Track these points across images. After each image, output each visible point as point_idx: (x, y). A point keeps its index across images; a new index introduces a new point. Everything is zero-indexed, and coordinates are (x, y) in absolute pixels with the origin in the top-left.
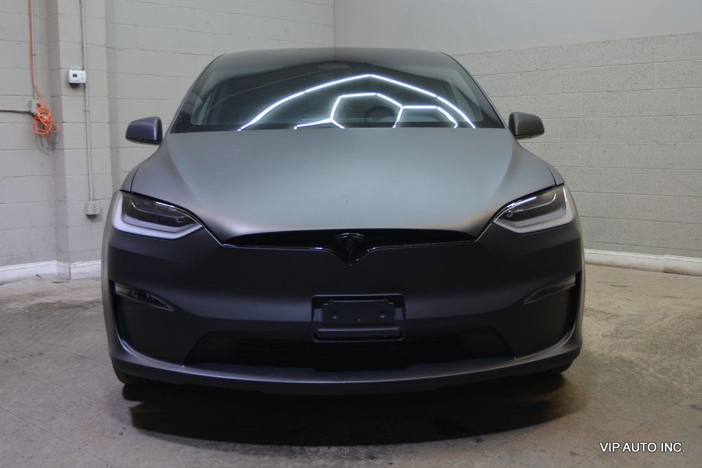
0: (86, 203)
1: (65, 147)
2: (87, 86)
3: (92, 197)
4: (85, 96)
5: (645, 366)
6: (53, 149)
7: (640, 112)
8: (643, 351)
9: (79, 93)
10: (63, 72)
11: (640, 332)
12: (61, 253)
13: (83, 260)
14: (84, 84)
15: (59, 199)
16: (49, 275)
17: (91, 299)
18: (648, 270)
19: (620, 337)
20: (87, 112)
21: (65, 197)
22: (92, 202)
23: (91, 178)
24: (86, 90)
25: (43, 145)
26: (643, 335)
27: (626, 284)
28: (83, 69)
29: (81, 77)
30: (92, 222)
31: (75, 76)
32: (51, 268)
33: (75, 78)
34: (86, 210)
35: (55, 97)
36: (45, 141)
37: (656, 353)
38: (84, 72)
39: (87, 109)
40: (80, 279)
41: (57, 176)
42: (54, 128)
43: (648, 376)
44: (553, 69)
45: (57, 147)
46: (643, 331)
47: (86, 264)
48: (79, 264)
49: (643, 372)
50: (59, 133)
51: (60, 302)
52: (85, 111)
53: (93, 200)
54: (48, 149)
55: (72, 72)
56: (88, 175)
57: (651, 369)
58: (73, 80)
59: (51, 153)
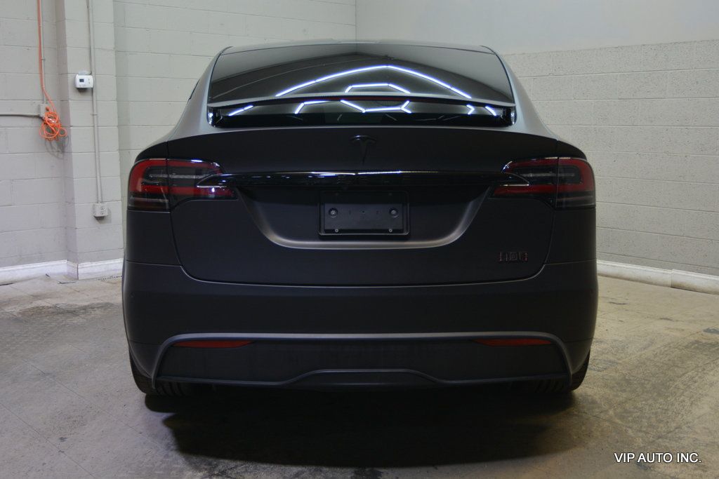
0: (94, 205)
1: (73, 150)
2: (94, 90)
3: (100, 199)
4: (93, 101)
5: (606, 407)
6: (63, 152)
7: (652, 122)
8: (612, 388)
9: (87, 97)
10: (70, 77)
11: (617, 364)
12: (70, 253)
13: (92, 260)
14: (92, 89)
15: (67, 202)
16: (59, 274)
17: (86, 304)
18: (656, 284)
19: (594, 370)
20: (95, 116)
21: (73, 199)
22: (100, 205)
23: (99, 180)
24: (94, 94)
25: (52, 148)
26: (619, 367)
27: (626, 302)
28: (91, 74)
29: (88, 82)
30: (100, 223)
31: (82, 80)
32: (59, 267)
33: (81, 83)
34: (94, 212)
35: (64, 101)
36: (54, 144)
37: (625, 391)
38: (90, 77)
39: (95, 113)
40: (88, 279)
41: (65, 178)
42: (63, 132)
43: (605, 420)
44: (565, 75)
45: (66, 151)
46: (620, 362)
47: (94, 264)
48: (87, 264)
49: (602, 415)
50: (68, 137)
51: (55, 307)
52: (93, 115)
53: (102, 202)
54: (58, 151)
55: (78, 77)
56: (96, 177)
57: (611, 412)
58: (80, 85)
59: (61, 156)
